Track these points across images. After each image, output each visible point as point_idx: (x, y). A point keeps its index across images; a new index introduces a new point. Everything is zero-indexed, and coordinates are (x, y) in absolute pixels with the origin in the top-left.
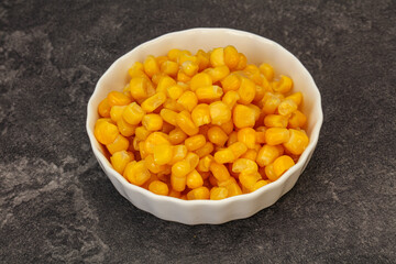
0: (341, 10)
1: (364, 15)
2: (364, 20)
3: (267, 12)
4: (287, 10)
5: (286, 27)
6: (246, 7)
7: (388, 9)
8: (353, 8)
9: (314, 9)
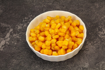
0: (58, 4)
1: (64, 5)
2: (64, 6)
3: (39, 5)
4: (44, 4)
5: (44, 9)
6: (34, 4)
7: (70, 3)
8: (61, 3)
9: (51, 4)
